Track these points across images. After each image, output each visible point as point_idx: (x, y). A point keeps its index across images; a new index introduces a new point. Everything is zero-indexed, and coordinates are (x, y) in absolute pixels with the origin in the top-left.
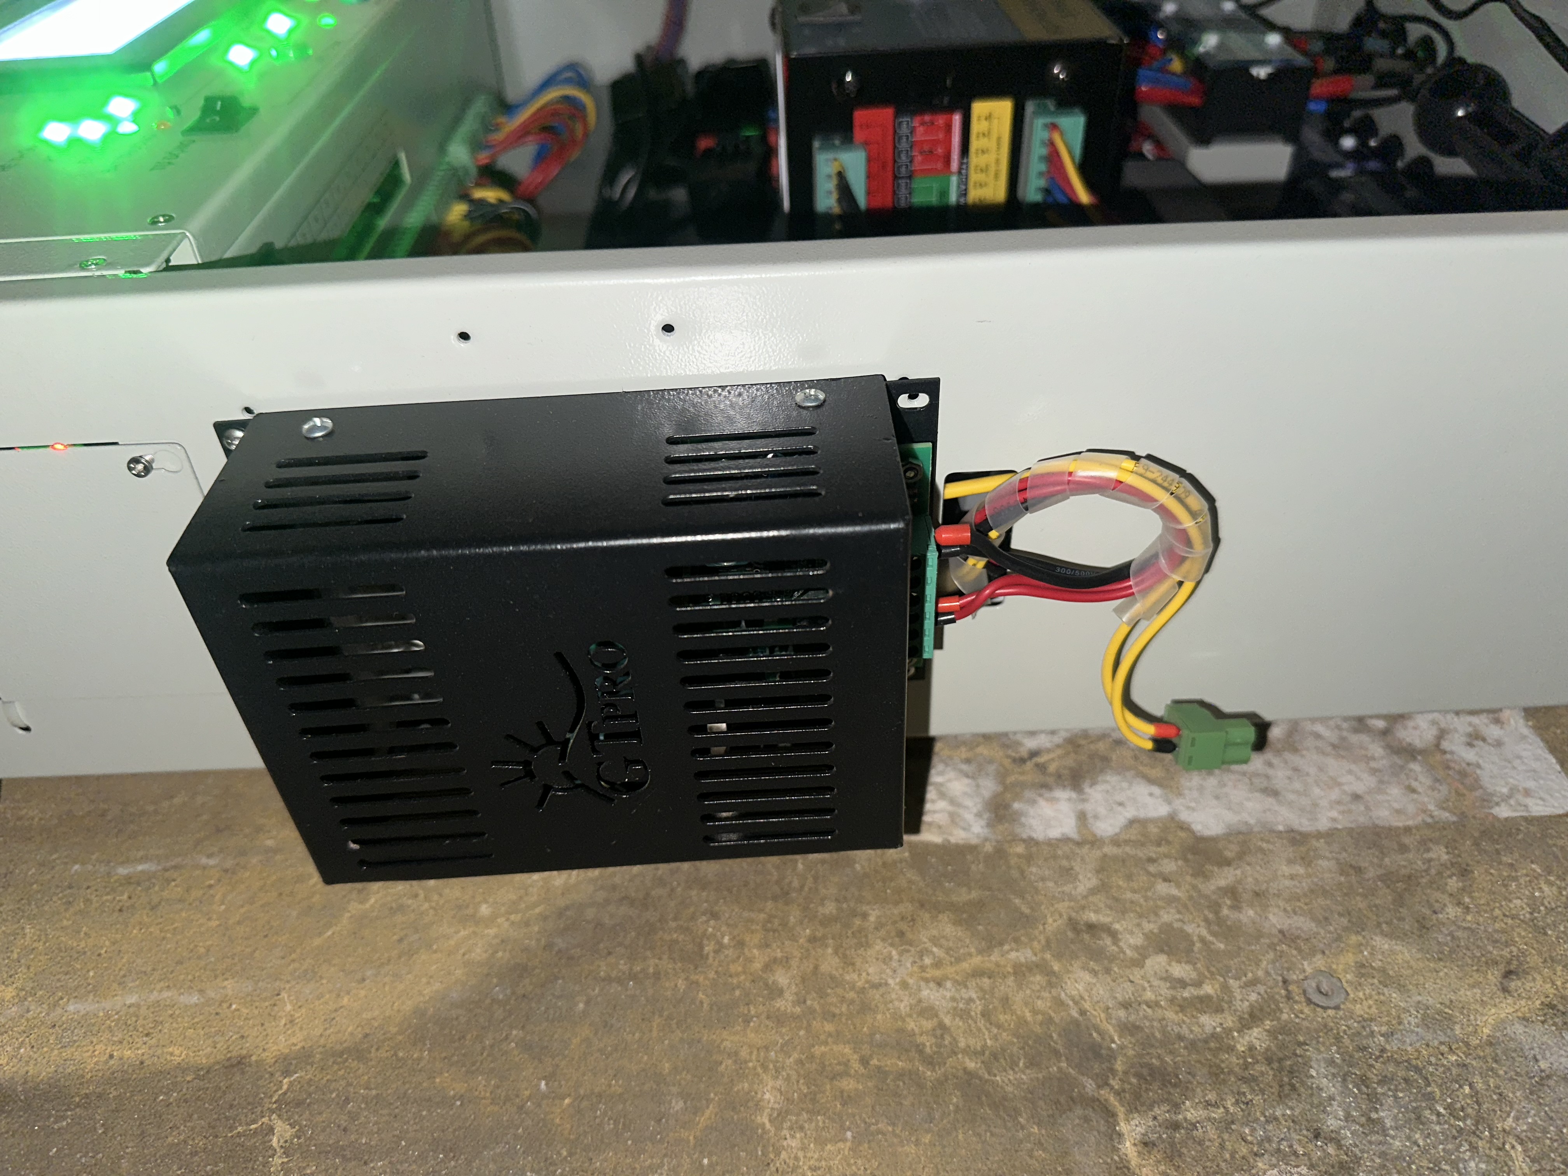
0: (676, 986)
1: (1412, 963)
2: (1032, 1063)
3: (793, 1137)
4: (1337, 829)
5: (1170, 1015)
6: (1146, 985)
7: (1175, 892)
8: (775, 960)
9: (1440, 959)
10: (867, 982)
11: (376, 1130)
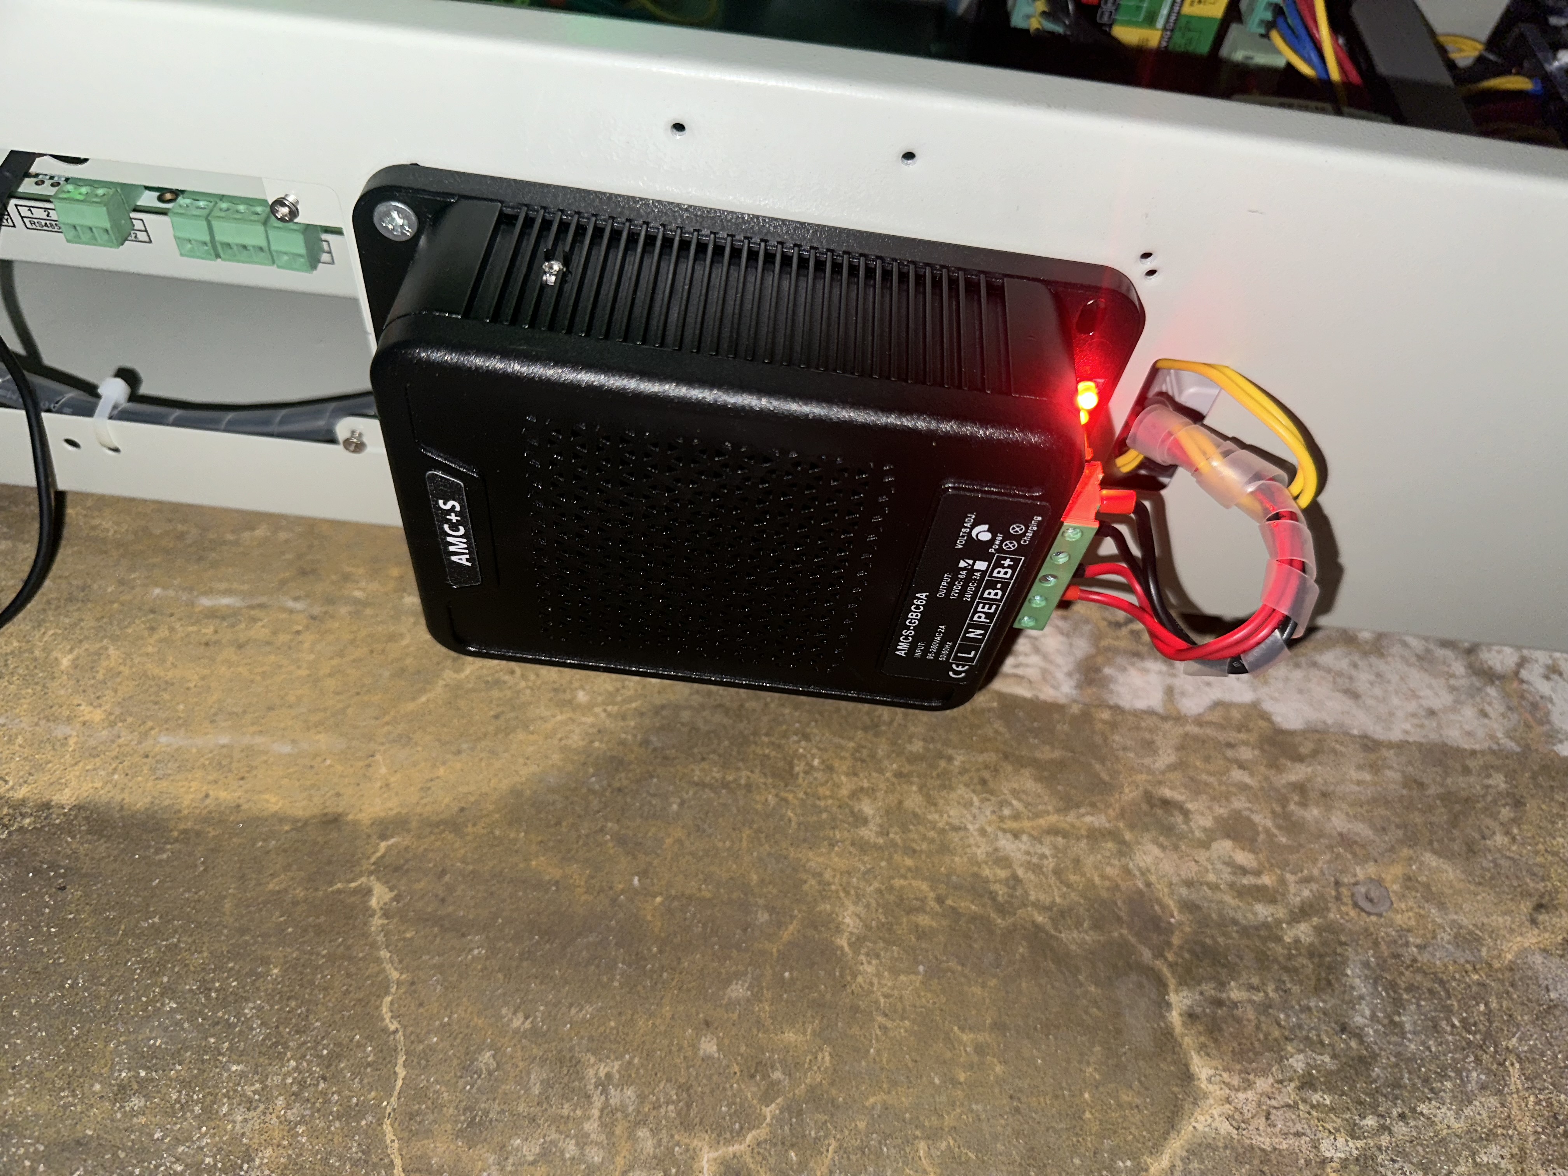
0: (766, 800)
1: (1455, 883)
2: (1097, 926)
3: (869, 963)
4: (1408, 742)
5: (1228, 899)
6: (1210, 867)
7: (1247, 780)
8: (862, 789)
9: (1480, 884)
10: (948, 823)
11: (472, 904)
